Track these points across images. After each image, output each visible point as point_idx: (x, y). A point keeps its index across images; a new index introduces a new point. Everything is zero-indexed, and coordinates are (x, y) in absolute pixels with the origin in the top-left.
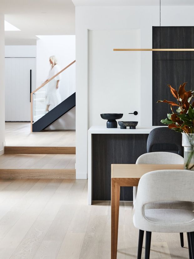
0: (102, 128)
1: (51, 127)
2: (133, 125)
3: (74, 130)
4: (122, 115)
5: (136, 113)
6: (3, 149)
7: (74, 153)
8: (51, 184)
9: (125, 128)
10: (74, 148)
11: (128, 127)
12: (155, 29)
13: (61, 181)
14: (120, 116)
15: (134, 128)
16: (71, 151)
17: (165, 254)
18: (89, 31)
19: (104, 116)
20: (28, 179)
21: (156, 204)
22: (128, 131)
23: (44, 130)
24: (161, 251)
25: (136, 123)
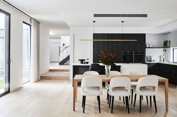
0: (79, 64)
1: (65, 64)
2: (87, 63)
3: (69, 64)
4: (85, 60)
5: (88, 59)
6: (49, 70)
7: (69, 71)
8: (62, 81)
9: (85, 64)
10: (69, 70)
11: (86, 64)
12: (94, 34)
13: (65, 80)
14: (84, 60)
15: (88, 64)
16: (68, 71)
17: (92, 102)
18: (74, 34)
19: (79, 60)
20: (55, 79)
21: (88, 87)
22: (86, 65)
23: (63, 64)
24: (91, 101)
25: (88, 62)
